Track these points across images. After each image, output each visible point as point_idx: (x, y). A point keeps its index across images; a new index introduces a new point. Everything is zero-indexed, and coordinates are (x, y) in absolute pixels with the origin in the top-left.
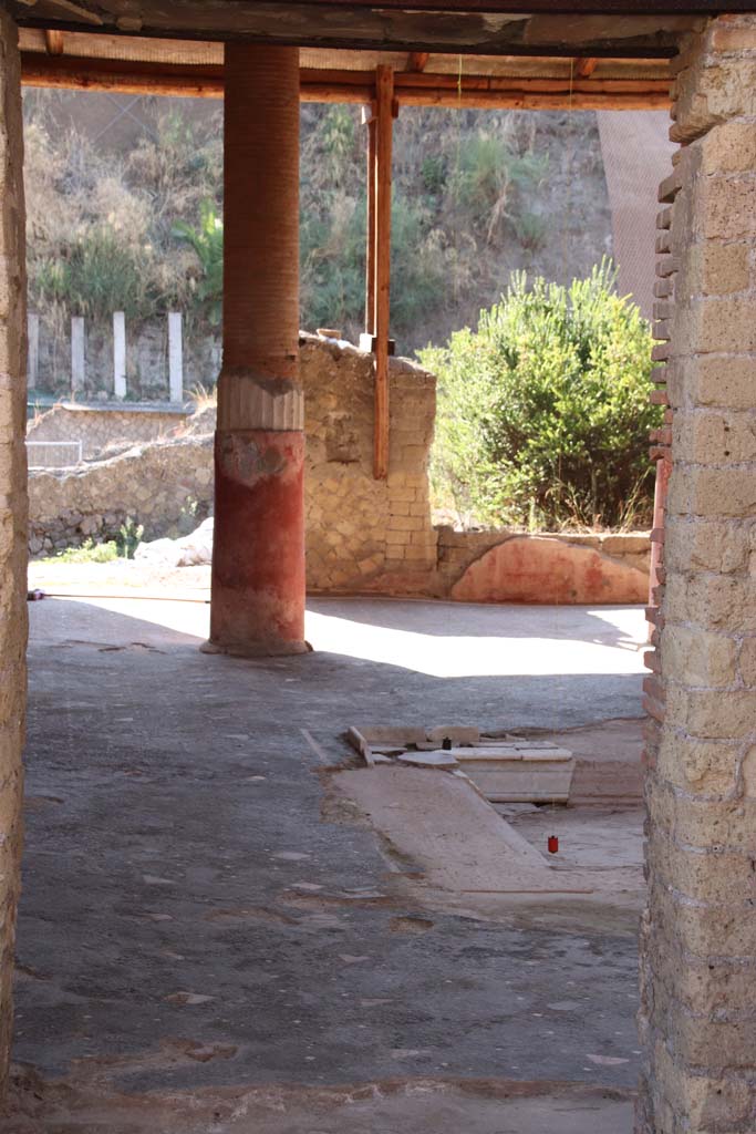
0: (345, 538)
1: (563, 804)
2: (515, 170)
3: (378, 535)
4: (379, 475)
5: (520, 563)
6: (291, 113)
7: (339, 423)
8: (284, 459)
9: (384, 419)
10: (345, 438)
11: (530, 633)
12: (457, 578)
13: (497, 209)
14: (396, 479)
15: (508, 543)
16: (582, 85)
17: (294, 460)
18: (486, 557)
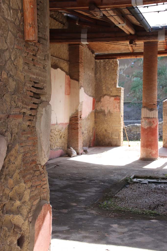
6: (155, 59)
8: (152, 123)
17: (155, 123)
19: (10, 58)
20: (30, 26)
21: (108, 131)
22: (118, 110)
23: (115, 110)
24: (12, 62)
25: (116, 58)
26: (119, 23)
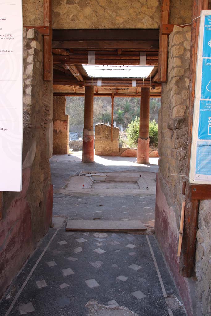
0: (108, 149)
1: (104, 181)
2: (157, 104)
3: (112, 148)
4: (112, 141)
5: (129, 152)
7: (107, 134)
8: (90, 139)
9: (112, 134)
10: (108, 136)
11: (126, 161)
12: (121, 154)
13: (155, 109)
14: (114, 141)
15: (128, 150)
16: (137, 94)
17: (92, 139)
18: (125, 151)
19: (37, 91)
20: (48, 72)
21: (59, 144)
22: (66, 130)
23: (64, 130)
24: (38, 93)
25: (64, 96)
26: (75, 74)
